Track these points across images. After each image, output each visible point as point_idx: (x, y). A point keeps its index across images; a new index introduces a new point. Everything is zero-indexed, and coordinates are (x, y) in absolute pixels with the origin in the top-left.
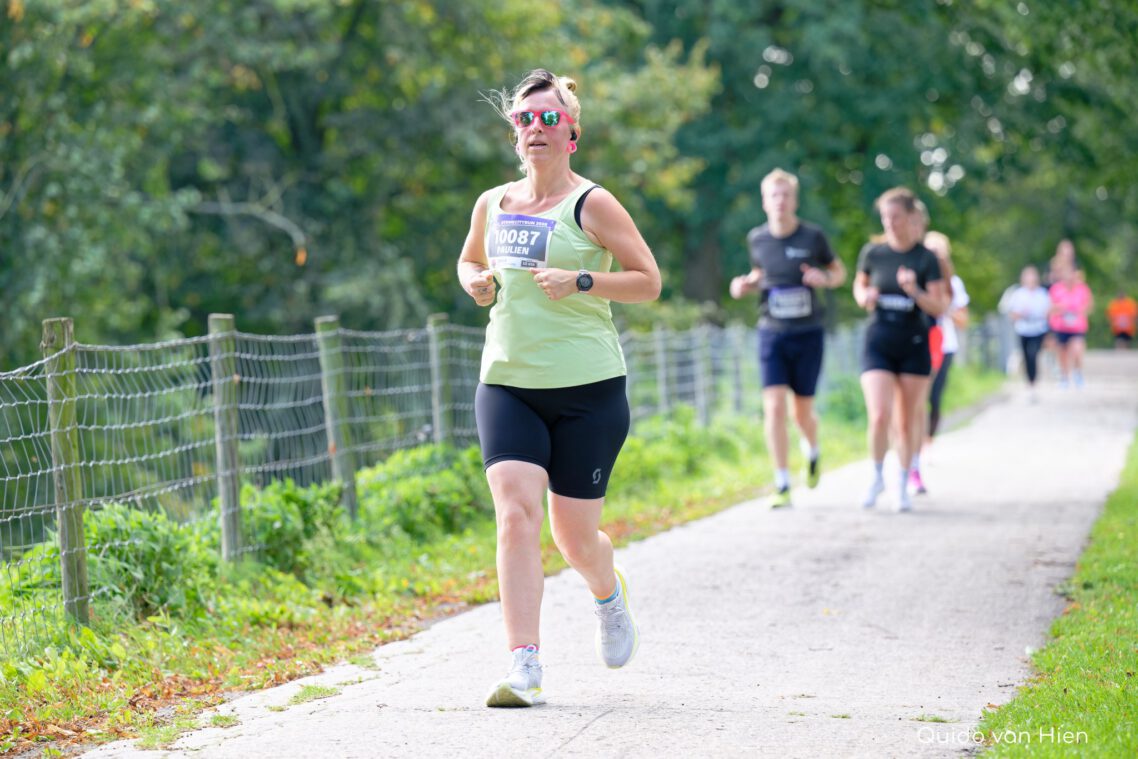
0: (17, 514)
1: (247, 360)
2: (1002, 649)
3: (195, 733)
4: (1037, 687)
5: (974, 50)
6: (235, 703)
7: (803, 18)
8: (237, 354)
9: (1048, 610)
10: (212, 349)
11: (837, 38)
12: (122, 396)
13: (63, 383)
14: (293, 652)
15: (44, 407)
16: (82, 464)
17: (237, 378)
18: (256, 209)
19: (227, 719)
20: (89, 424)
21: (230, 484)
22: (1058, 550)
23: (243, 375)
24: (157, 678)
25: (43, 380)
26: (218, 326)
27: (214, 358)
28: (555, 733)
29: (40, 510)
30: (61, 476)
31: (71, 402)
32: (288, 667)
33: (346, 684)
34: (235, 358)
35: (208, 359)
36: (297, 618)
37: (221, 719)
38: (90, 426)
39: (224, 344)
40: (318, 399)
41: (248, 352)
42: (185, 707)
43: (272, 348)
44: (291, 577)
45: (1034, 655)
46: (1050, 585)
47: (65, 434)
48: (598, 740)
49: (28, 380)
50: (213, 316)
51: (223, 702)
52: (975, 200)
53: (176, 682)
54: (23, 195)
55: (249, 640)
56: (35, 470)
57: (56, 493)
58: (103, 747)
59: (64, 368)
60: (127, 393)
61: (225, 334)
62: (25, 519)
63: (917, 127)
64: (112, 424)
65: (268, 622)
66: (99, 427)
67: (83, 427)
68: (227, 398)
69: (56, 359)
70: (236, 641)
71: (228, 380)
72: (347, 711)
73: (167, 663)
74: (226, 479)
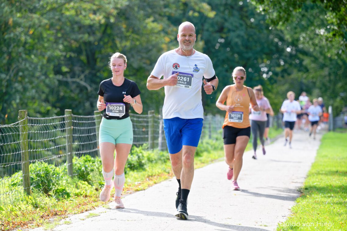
0: (11, 164)
1: (75, 122)
2: (283, 206)
3: (60, 226)
4: (293, 217)
5: (276, 40)
6: (71, 218)
7: (229, 31)
8: (73, 121)
9: (296, 195)
10: (65, 119)
11: (238, 36)
12: (41, 132)
13: (24, 128)
14: (87, 203)
15: (19, 135)
16: (29, 150)
17: (72, 127)
18: (77, 80)
19: (68, 222)
20: (31, 139)
21: (70, 157)
22: (298, 179)
23: (74, 127)
24: (49, 210)
25: (19, 127)
26: (67, 113)
27: (66, 122)
28: (160, 228)
29: (17, 163)
30: (23, 154)
31: (26, 133)
32: (86, 207)
33: (101, 213)
34: (72, 122)
35: (64, 122)
36: (88, 194)
37: (67, 222)
38: (31, 140)
39: (69, 118)
40: (95, 133)
41: (75, 120)
42: (57, 218)
43: (82, 119)
44: (86, 183)
45: (292, 208)
47: (24, 142)
48: (172, 230)
49: (14, 127)
50: (66, 110)
51: (67, 217)
52: (276, 82)
53: (54, 211)
54: (12, 75)
55: (74, 200)
56: (16, 152)
57: (22, 158)
58: (33, 229)
59: (25, 124)
60: (42, 131)
61: (69, 115)
62: (13, 165)
63: (260, 61)
64: (38, 139)
65: (80, 195)
66: (34, 140)
67: (29, 140)
68: (70, 133)
69: (22, 121)
70: (71, 200)
71: (70, 128)
72: (102, 220)
73: (52, 206)
74: (69, 155)
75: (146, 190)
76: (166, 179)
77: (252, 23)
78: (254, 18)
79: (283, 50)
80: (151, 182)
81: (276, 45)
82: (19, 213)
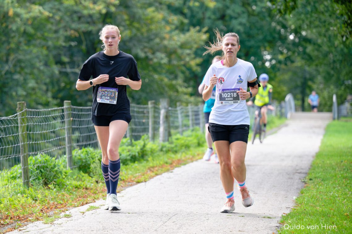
0: (10, 157)
1: (74, 114)
2: (287, 197)
3: (59, 219)
4: (297, 208)
5: (278, 28)
6: (70, 211)
7: (231, 18)
8: (72, 112)
9: (300, 186)
10: (65, 110)
11: (241, 24)
13: (23, 120)
14: (87, 196)
15: (17, 127)
16: (28, 143)
17: (72, 119)
18: (77, 70)
19: (68, 215)
20: (30, 131)
22: (302, 169)
23: (73, 118)
24: (48, 203)
25: (17, 119)
26: (67, 104)
27: (65, 113)
28: (161, 220)
29: (16, 156)
30: (22, 146)
31: (25, 125)
32: (86, 200)
33: (102, 206)
34: (71, 113)
35: (63, 113)
36: (88, 186)
37: (67, 215)
39: (68, 109)
41: (75, 111)
42: (56, 212)
43: (82, 110)
44: (87, 175)
45: (296, 199)
46: (300, 179)
47: (23, 134)
48: (173, 222)
49: (14, 119)
50: (65, 101)
51: (67, 210)
52: (279, 70)
53: (54, 204)
54: (11, 66)
55: (74, 192)
56: (15, 144)
57: (21, 151)
58: (33, 223)
59: (23, 116)
60: (41, 123)
61: (69, 106)
62: (12, 158)
63: (262, 49)
64: (37, 132)
65: (80, 187)
66: (33, 132)
67: (28, 132)
68: (69, 124)
69: (21, 113)
70: (71, 193)
71: (69, 119)
72: (102, 213)
73: (51, 199)
74: (68, 147)
75: (147, 182)
76: (168, 171)
77: (254, 11)
78: (256, 5)
79: (286, 38)
80: (153, 174)
81: (279, 33)
82: (19, 207)
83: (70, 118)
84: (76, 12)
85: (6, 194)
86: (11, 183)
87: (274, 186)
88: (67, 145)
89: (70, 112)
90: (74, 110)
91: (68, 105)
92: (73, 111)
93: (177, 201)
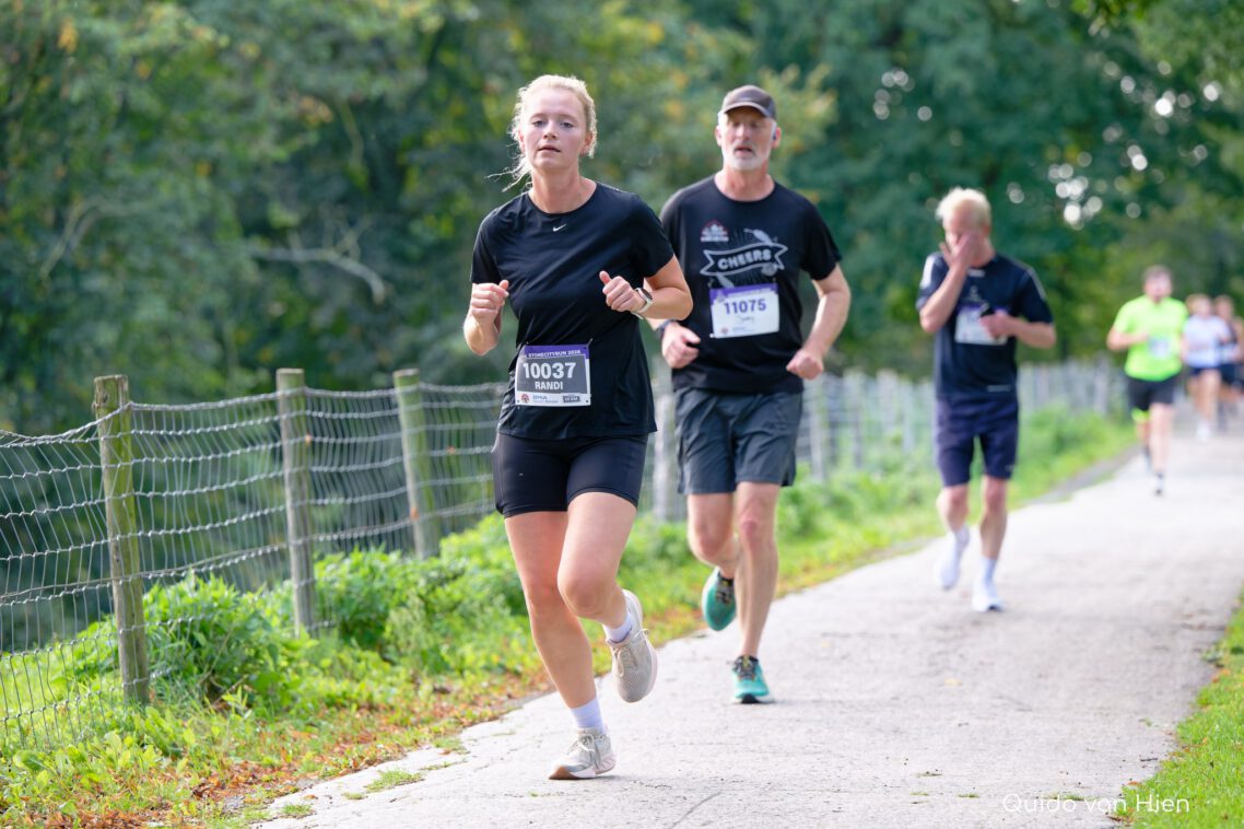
0: (70, 589)
1: (319, 418)
2: (1146, 721)
3: (265, 824)
4: (1182, 760)
5: (1112, 71)
6: (310, 791)
7: (925, 39)
8: (308, 412)
9: (1195, 677)
10: (281, 406)
11: (963, 62)
12: (183, 460)
13: (117, 447)
14: (374, 735)
15: (98, 472)
16: (140, 534)
17: (308, 438)
18: (331, 255)
19: (300, 809)
21: (304, 555)
22: (1203, 612)
23: (315, 435)
24: (225, 765)
25: (96, 443)
26: (286, 383)
27: (283, 417)
28: (657, 819)
29: (95, 585)
30: (117, 548)
31: (127, 467)
32: (368, 751)
33: (430, 769)
34: (306, 417)
35: (276, 418)
36: (377, 698)
37: (294, 808)
38: (147, 492)
39: (294, 401)
40: (398, 460)
41: (320, 410)
42: (255, 797)
43: (347, 405)
44: (373, 654)
45: (1180, 726)
46: (1199, 650)
47: (120, 501)
49: (78, 443)
50: (282, 371)
51: (296, 791)
52: (1116, 234)
53: (246, 769)
54: (75, 243)
55: (324, 723)
56: (89, 541)
57: (112, 566)
59: (119, 430)
60: (189, 456)
61: (295, 390)
62: (78, 593)
63: (1051, 154)
64: (172, 490)
65: (346, 703)
66: (158, 493)
67: (140, 493)
68: (298, 461)
69: (109, 420)
70: (311, 725)
71: (299, 440)
72: (431, 798)
73: (237, 749)
74: (298, 549)
76: (686, 632)
79: (1142, 111)
81: (1115, 92)
82: (108, 780)
83: (303, 435)
84: (320, 26)
85: (62, 732)
86: (77, 691)
87: (1098, 680)
88: (293, 542)
89: (302, 412)
90: (317, 404)
91: (291, 387)
92: (313, 410)
93: (721, 743)
